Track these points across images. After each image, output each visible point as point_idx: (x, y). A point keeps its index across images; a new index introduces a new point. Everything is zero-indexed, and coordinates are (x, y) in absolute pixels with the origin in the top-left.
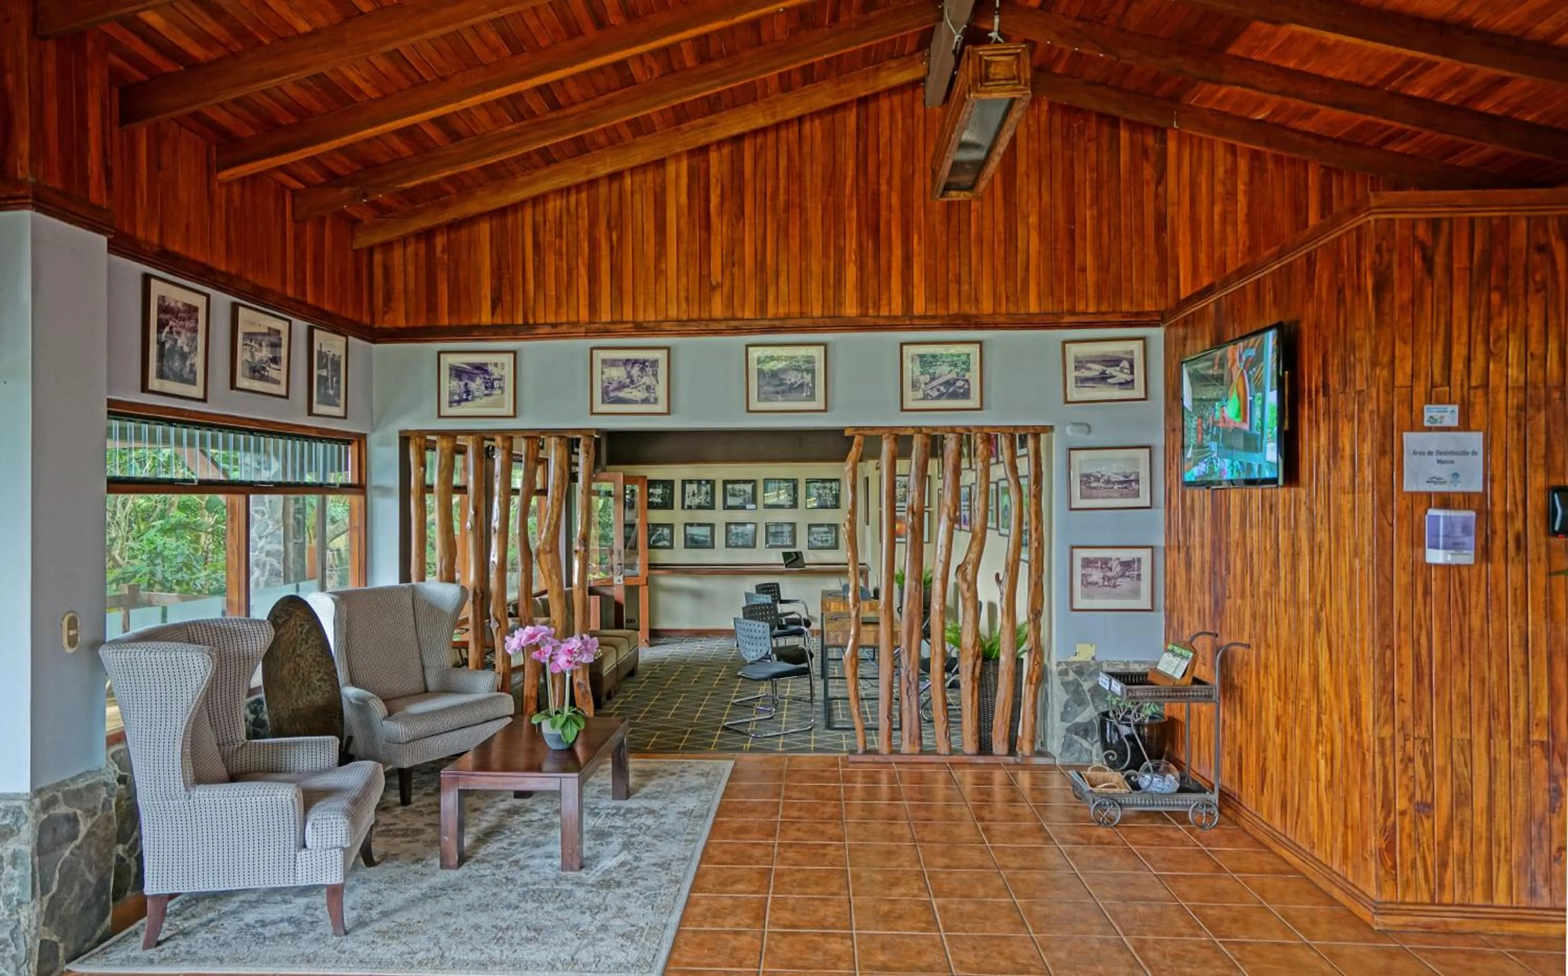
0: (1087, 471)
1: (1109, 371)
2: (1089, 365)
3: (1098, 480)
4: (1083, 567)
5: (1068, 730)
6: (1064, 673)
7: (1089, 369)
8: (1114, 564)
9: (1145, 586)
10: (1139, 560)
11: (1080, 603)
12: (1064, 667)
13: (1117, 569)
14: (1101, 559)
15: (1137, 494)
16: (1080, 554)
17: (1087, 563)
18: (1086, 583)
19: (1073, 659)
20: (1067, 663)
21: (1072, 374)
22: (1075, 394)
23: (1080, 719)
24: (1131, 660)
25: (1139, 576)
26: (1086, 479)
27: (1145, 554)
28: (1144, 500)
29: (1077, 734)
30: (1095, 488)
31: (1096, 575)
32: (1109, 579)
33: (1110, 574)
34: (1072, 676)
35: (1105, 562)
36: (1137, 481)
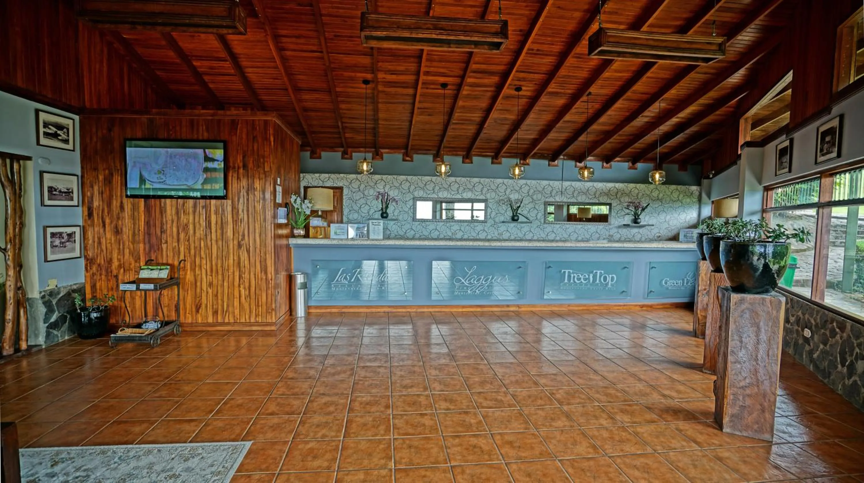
0: (50, 185)
1: (59, 132)
2: (50, 127)
3: (55, 190)
4: (51, 237)
5: (47, 327)
6: (43, 297)
7: (49, 128)
8: (65, 235)
9: (77, 245)
10: (75, 232)
11: (50, 257)
12: (43, 294)
13: (66, 238)
14: (59, 233)
15: (72, 199)
16: (50, 230)
17: (53, 235)
18: (53, 246)
19: (47, 288)
20: (44, 291)
21: (42, 130)
22: (43, 141)
23: (53, 320)
24: (72, 283)
25: (75, 240)
26: (51, 189)
27: (77, 230)
28: (75, 203)
29: (51, 328)
30: (55, 195)
31: (57, 242)
32: (63, 243)
33: (63, 240)
34: (47, 298)
35: (61, 234)
36: (72, 192)
